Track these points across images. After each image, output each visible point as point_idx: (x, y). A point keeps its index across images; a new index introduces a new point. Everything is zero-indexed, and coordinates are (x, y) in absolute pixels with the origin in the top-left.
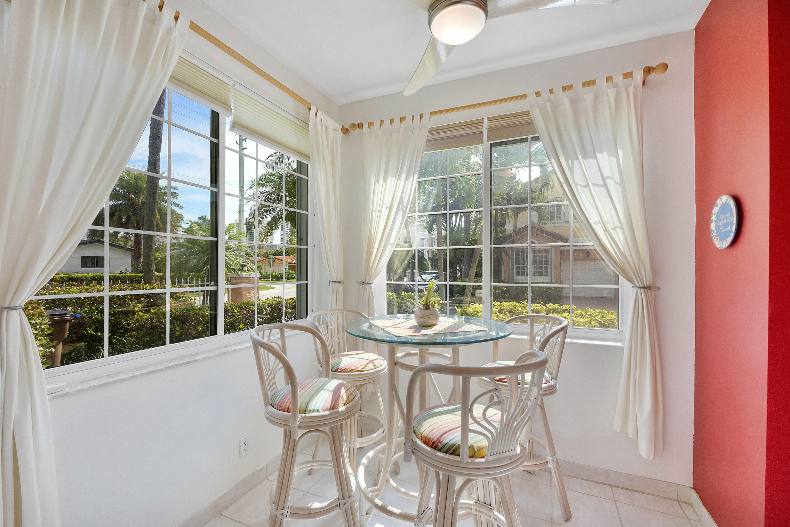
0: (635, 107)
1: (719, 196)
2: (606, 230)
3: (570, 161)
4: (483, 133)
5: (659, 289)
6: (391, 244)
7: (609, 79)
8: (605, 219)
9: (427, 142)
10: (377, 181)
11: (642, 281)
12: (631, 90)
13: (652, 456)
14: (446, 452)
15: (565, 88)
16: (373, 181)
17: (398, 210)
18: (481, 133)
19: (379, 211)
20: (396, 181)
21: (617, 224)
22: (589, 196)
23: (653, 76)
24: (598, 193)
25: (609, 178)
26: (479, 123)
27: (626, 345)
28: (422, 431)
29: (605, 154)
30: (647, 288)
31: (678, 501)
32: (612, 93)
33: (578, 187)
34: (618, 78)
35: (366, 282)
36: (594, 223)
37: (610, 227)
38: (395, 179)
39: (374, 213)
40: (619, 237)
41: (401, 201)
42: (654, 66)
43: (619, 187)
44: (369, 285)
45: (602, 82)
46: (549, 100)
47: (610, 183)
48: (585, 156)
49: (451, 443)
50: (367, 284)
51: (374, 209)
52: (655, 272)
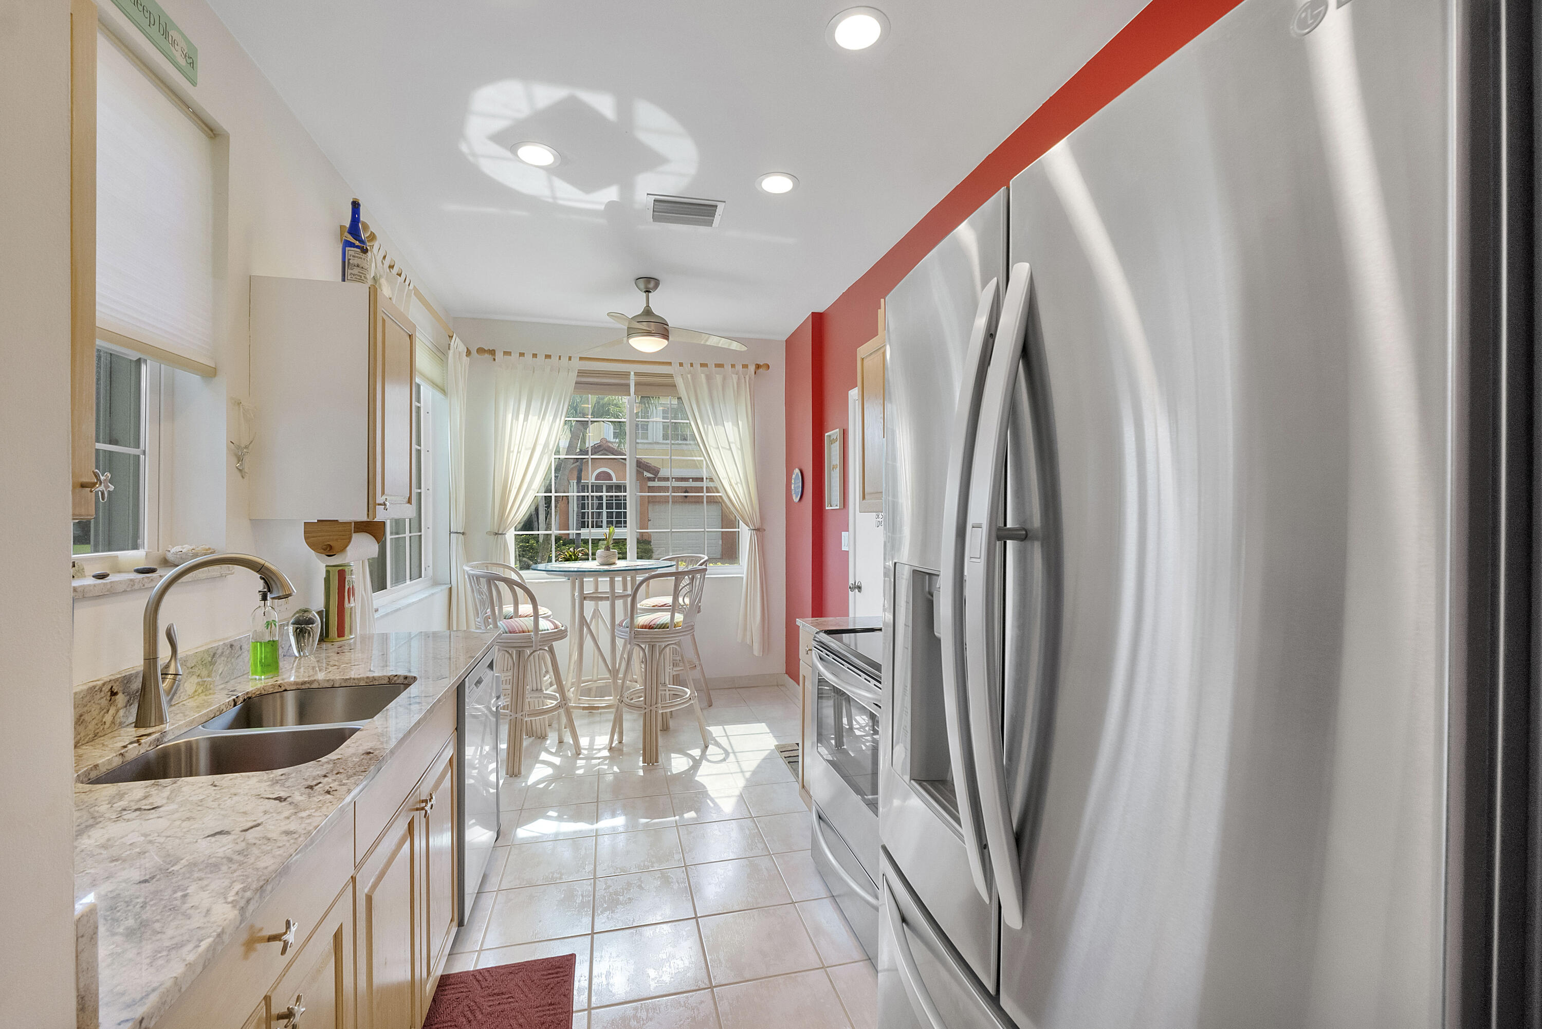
0: (750, 391)
1: (795, 469)
2: (731, 485)
3: (705, 426)
4: (629, 386)
5: (765, 530)
6: (533, 490)
7: (733, 366)
8: (730, 476)
9: (576, 383)
10: (516, 416)
11: (755, 526)
12: (747, 377)
13: (761, 654)
14: (659, 629)
15: (702, 365)
16: (509, 416)
17: (543, 453)
18: (628, 385)
19: (520, 452)
20: (540, 421)
21: (739, 481)
22: (719, 455)
23: (761, 370)
24: (726, 454)
25: (732, 443)
26: (627, 375)
27: (744, 576)
28: (638, 623)
29: (730, 423)
30: (757, 530)
31: (777, 686)
32: (735, 377)
33: (712, 448)
34: (739, 367)
35: (500, 532)
36: (723, 479)
37: (733, 482)
38: (539, 418)
39: (511, 454)
40: (741, 491)
41: (546, 445)
42: (761, 364)
43: (740, 452)
44: (503, 536)
45: (728, 368)
46: (690, 372)
47: (733, 446)
48: (716, 424)
49: (662, 623)
50: (500, 534)
51: (512, 450)
52: (762, 518)
